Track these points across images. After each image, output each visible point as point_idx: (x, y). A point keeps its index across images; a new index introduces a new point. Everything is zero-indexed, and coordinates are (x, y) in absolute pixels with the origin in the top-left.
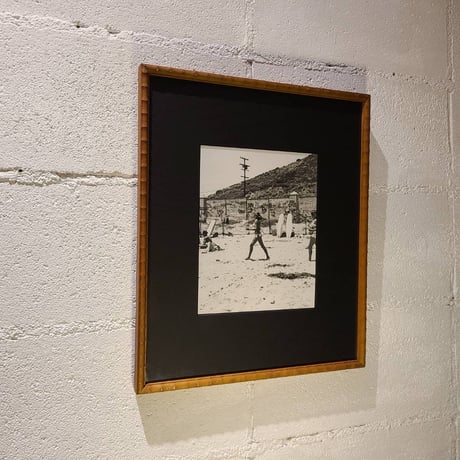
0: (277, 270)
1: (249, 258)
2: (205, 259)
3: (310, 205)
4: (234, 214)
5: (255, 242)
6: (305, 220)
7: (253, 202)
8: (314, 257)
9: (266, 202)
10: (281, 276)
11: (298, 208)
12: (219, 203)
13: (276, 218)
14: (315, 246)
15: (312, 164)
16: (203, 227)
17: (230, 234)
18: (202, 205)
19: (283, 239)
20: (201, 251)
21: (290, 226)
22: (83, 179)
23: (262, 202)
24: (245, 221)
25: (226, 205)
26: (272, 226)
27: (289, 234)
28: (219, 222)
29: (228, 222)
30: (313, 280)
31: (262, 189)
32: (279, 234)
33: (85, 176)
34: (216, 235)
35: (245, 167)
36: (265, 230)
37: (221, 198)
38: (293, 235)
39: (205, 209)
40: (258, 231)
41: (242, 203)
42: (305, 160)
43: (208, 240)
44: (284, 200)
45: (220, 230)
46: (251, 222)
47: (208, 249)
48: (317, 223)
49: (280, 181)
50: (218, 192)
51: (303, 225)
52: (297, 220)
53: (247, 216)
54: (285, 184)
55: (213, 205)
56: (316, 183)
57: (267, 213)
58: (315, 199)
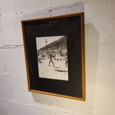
0: (57, 69)
1: (49, 65)
2: (39, 64)
3: (65, 51)
4: (45, 54)
5: (50, 61)
7: (49, 51)
8: (67, 66)
9: (52, 51)
10: (58, 71)
11: (61, 52)
12: (41, 51)
13: (56, 55)
14: (67, 63)
15: (65, 39)
16: (38, 57)
17: (44, 59)
18: (37, 52)
20: (38, 63)
23: (51, 51)
24: (47, 56)
25: (43, 52)
26: (55, 57)
27: (59, 60)
28: (42, 56)
29: (43, 56)
30: (67, 73)
31: (51, 47)
33: (20, 46)
34: (41, 59)
35: (46, 42)
36: (53, 58)
37: (41, 50)
38: (60, 60)
39: (38, 53)
40: (51, 58)
41: (46, 51)
42: (63, 38)
43: (40, 60)
44: (57, 50)
45: (42, 58)
46: (49, 56)
47: (40, 62)
48: (68, 56)
49: (56, 44)
50: (41, 49)
51: (63, 57)
52: (61, 56)
53: (48, 55)
54: (57, 45)
55: (40, 52)
56: (66, 45)
57: (53, 54)
58: (67, 49)
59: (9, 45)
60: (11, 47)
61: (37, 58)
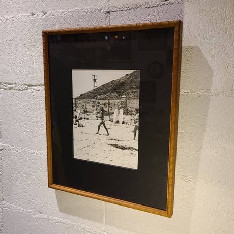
0: (113, 142)
1: (97, 133)
2: (76, 130)
3: (135, 104)
4: (89, 107)
5: (101, 124)
6: (131, 114)
7: (100, 101)
8: (137, 138)
9: (107, 101)
10: (116, 146)
11: (126, 106)
12: (82, 101)
13: (113, 112)
14: (138, 131)
15: (136, 77)
16: (75, 113)
17: (88, 119)
18: (74, 102)
19: (117, 124)
20: (74, 126)
21: (121, 117)
22: (35, 88)
23: (104, 101)
24: (95, 112)
25: (85, 102)
26: (111, 116)
27: (121, 122)
28: (82, 111)
29: (86, 112)
30: (137, 152)
31: (104, 93)
32: (115, 121)
33: (35, 86)
34: (81, 118)
35: (95, 80)
36: (106, 118)
37: (83, 98)
38: (123, 122)
39: (76, 104)
40: (102, 118)
41: (93, 102)
42: (131, 74)
43: (77, 121)
44: (118, 101)
46: (99, 113)
47: (77, 125)
48: (140, 116)
49: (117, 88)
50: (81, 95)
51: (130, 117)
52: (126, 113)
53: (96, 109)
54: (118, 90)
55: (79, 102)
56: (139, 90)
57: (107, 108)
58: (138, 100)
59: (12, 83)
60: (17, 88)
61: (72, 115)
